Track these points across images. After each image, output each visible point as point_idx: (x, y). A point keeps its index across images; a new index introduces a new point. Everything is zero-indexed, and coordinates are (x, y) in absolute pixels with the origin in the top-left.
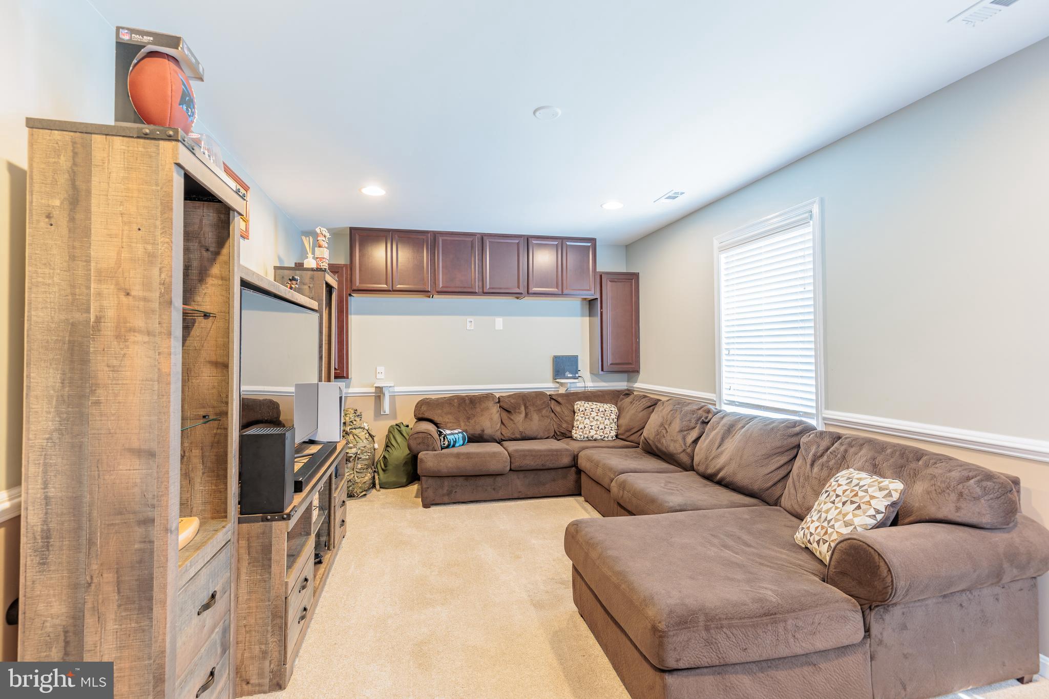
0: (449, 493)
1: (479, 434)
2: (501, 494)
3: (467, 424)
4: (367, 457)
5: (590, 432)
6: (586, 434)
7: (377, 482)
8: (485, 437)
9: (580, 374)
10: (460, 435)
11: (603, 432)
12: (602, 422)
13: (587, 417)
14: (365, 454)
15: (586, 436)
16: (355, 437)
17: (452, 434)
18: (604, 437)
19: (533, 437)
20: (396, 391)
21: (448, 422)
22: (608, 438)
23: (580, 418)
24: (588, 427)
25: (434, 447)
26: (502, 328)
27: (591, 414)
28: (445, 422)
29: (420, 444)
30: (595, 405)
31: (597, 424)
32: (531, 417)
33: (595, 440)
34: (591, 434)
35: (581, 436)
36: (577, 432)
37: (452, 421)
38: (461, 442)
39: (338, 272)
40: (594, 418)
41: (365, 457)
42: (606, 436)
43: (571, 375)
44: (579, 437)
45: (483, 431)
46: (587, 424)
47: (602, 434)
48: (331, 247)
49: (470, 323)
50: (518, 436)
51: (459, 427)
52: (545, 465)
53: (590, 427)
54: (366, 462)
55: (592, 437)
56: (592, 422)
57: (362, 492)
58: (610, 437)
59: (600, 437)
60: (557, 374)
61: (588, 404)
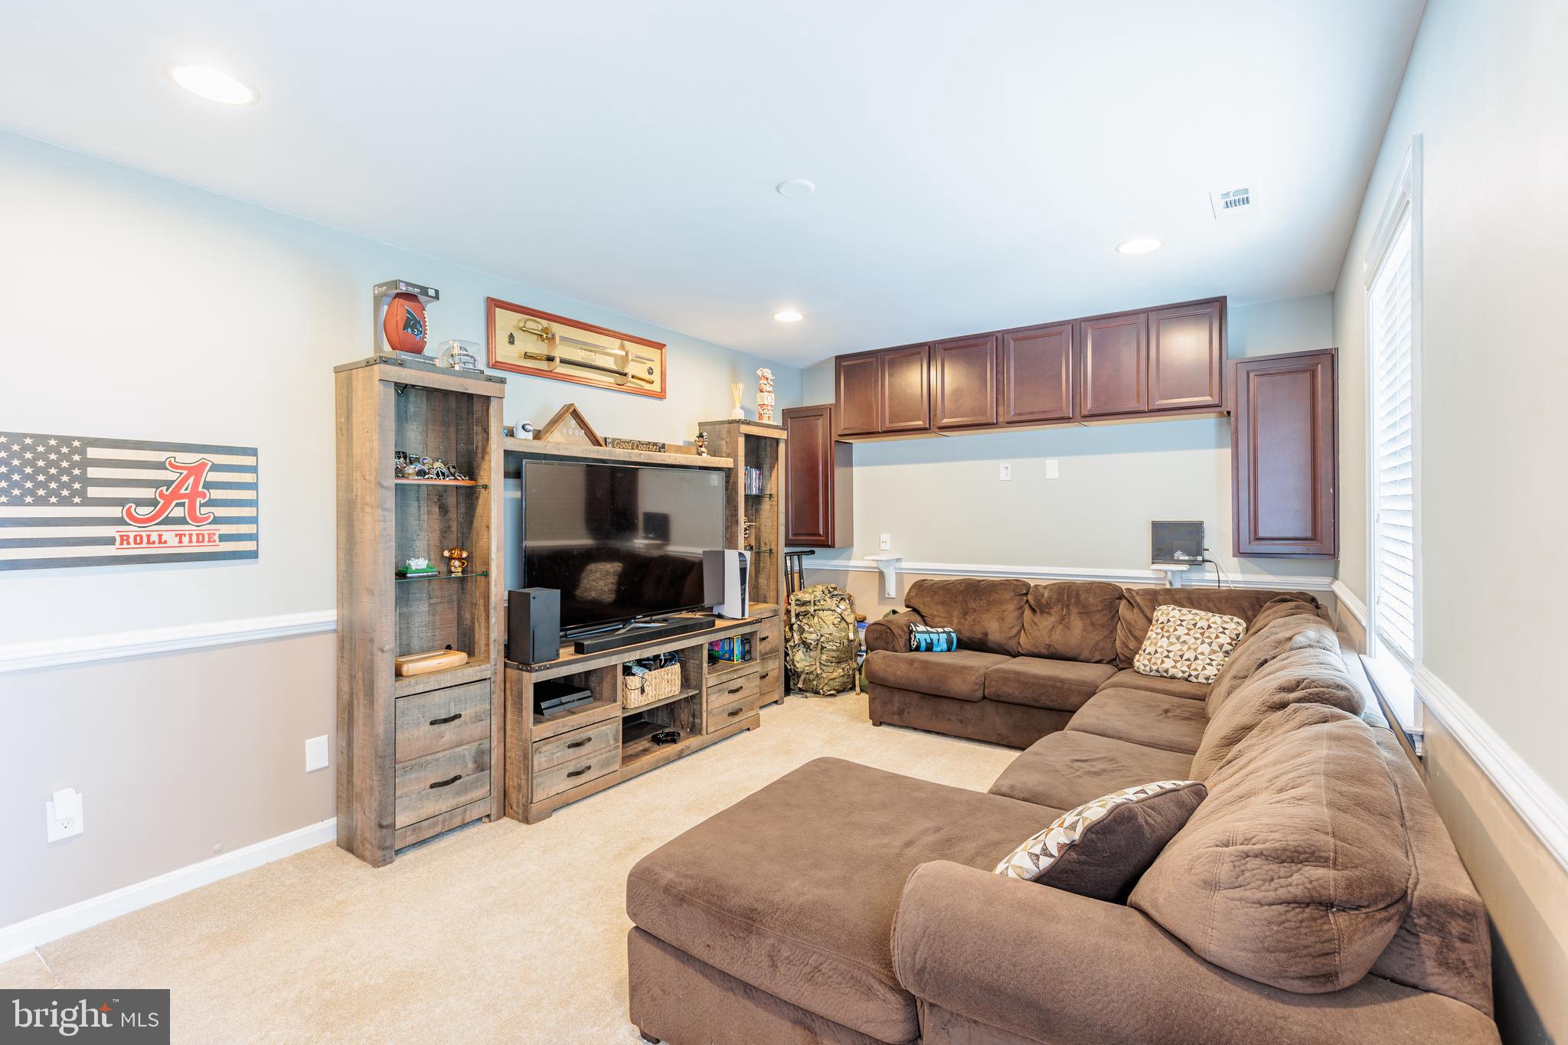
0: (901, 712)
1: (980, 639)
2: (970, 730)
3: (962, 621)
4: (834, 648)
5: (1163, 662)
6: (1155, 663)
7: (857, 682)
8: (990, 644)
9: (1207, 555)
10: (944, 636)
11: (1189, 667)
12: (1193, 647)
13: (1166, 634)
14: (831, 643)
15: (1154, 668)
16: (820, 620)
17: (928, 632)
18: (1190, 676)
19: (1069, 656)
20: (902, 567)
21: (936, 616)
22: (1197, 677)
23: (1154, 635)
24: (1162, 653)
25: (894, 647)
26: (1057, 476)
27: (1175, 630)
28: (931, 615)
29: (877, 639)
30: (1188, 615)
31: (1181, 650)
32: (1069, 623)
33: (1173, 677)
34: (1165, 666)
35: (1145, 666)
36: (1141, 659)
37: (941, 614)
38: (945, 646)
39: (822, 415)
40: (1178, 638)
41: (830, 647)
42: (1194, 673)
43: (1187, 558)
44: (1142, 667)
45: (986, 634)
46: (1161, 647)
47: (1185, 668)
48: (776, 389)
49: (1004, 469)
50: (1044, 651)
51: (950, 624)
52: (1038, 701)
53: (1166, 653)
54: (834, 654)
55: (1166, 671)
56: (1172, 644)
57: (831, 690)
58: (1201, 676)
59: (1180, 675)
60: (1157, 555)
61: (1180, 611)
